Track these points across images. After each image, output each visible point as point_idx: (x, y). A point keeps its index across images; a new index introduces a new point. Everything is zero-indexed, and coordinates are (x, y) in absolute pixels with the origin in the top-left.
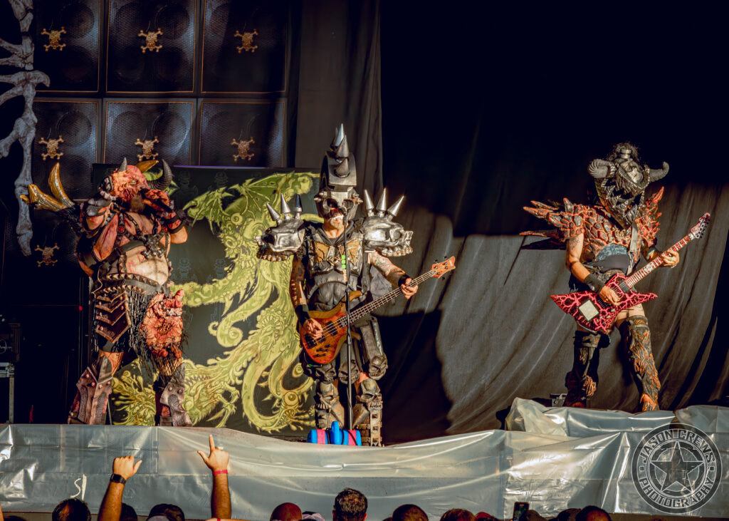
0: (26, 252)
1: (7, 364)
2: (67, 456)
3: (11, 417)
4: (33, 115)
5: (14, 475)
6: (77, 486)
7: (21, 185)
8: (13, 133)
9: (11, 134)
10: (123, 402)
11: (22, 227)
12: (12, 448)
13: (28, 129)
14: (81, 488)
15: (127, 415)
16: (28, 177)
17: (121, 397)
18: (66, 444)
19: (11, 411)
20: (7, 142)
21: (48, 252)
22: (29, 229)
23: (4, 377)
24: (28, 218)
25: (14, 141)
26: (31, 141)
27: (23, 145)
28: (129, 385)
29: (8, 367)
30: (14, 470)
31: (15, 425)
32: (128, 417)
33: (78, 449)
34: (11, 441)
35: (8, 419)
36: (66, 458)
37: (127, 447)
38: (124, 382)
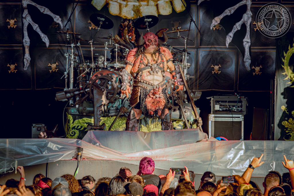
0: (248, 69)
1: (240, 116)
2: (267, 154)
3: (243, 138)
4: (250, 12)
5: (245, 162)
6: (271, 166)
7: (245, 41)
8: (242, 20)
9: (241, 20)
10: (289, 131)
11: (246, 59)
12: (244, 150)
13: (249, 18)
14: (273, 167)
15: (291, 137)
16: (248, 38)
17: (288, 129)
18: (267, 149)
19: (243, 135)
20: (240, 24)
21: (257, 69)
22: (249, 60)
23: (240, 121)
24: (249, 55)
25: (243, 23)
26: (250, 23)
27: (246, 25)
28: (291, 124)
29: (241, 117)
30: (245, 159)
31: (245, 141)
32: (291, 138)
33: (271, 151)
34: (244, 147)
35: (241, 138)
36: (266, 154)
37: (292, 150)
38: (289, 123)
